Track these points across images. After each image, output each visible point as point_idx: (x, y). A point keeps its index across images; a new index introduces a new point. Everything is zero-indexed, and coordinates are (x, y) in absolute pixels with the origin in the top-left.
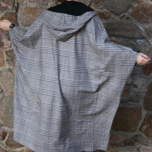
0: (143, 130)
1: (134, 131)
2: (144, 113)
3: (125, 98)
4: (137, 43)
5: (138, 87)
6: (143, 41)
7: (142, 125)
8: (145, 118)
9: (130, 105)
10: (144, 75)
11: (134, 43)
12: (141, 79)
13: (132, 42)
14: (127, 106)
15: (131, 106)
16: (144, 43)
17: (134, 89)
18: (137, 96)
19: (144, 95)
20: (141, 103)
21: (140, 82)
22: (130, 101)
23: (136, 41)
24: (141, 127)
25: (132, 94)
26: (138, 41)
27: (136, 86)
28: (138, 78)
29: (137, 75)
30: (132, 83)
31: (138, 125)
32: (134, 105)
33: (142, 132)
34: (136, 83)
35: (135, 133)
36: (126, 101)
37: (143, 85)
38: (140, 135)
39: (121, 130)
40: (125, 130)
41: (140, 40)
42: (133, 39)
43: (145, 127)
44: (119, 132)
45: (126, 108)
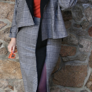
0: (89, 86)
1: (80, 87)
2: (90, 71)
3: (72, 57)
4: (83, 7)
5: (84, 47)
6: (88, 5)
7: (88, 82)
8: (90, 75)
9: (77, 63)
10: (89, 36)
11: (80, 7)
12: (87, 40)
13: (78, 6)
14: (74, 65)
15: (78, 65)
16: (89, 7)
17: (80, 49)
18: (83, 55)
19: (89, 54)
20: (87, 61)
21: (86, 42)
22: (76, 60)
23: (81, 5)
24: (86, 84)
25: (78, 53)
26: (84, 5)
27: (82, 46)
28: (84, 39)
29: (83, 36)
30: (79, 44)
31: (84, 82)
32: (80, 63)
33: (87, 87)
34: (82, 44)
35: (82, 89)
36: (73, 60)
37: (88, 45)
38: (86, 90)
39: (69, 87)
40: (72, 87)
41: (85, 4)
42: (80, 3)
43: (90, 83)
44: (67, 88)
45: (73, 66)
